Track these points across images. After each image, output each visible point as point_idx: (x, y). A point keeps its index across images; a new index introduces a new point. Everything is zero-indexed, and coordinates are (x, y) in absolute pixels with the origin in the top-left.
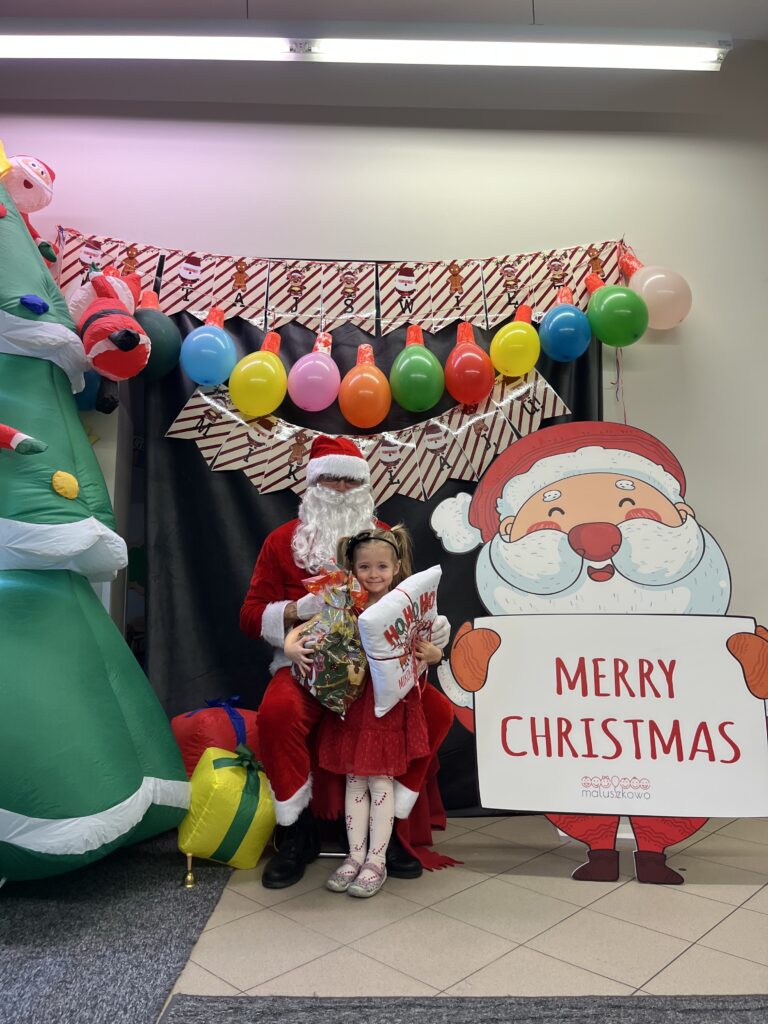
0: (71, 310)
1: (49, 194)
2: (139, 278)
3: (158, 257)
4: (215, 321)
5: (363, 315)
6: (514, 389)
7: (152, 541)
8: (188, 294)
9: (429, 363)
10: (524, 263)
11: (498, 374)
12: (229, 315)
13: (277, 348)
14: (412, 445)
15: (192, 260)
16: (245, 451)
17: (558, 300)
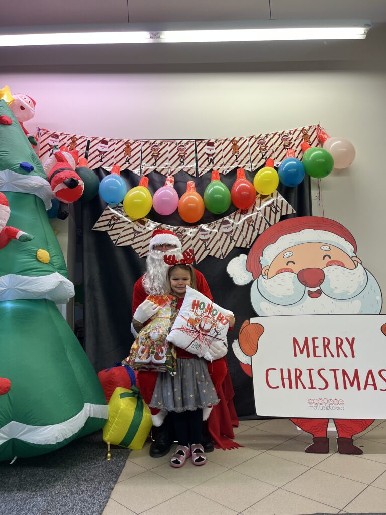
0: (45, 169)
1: (33, 112)
2: (78, 152)
3: (87, 142)
4: (116, 172)
5: (189, 166)
6: (266, 201)
7: (86, 282)
8: (102, 159)
9: (223, 190)
10: (269, 138)
11: (258, 193)
12: (123, 169)
13: (147, 184)
14: (215, 230)
15: (104, 142)
16: (132, 236)
17: (288, 156)
